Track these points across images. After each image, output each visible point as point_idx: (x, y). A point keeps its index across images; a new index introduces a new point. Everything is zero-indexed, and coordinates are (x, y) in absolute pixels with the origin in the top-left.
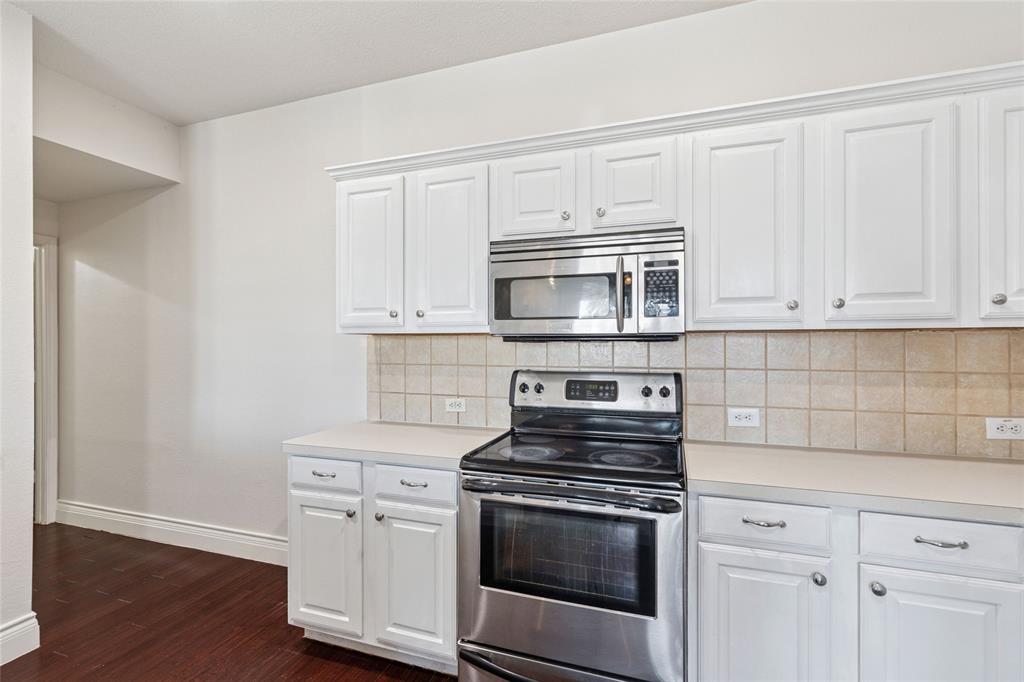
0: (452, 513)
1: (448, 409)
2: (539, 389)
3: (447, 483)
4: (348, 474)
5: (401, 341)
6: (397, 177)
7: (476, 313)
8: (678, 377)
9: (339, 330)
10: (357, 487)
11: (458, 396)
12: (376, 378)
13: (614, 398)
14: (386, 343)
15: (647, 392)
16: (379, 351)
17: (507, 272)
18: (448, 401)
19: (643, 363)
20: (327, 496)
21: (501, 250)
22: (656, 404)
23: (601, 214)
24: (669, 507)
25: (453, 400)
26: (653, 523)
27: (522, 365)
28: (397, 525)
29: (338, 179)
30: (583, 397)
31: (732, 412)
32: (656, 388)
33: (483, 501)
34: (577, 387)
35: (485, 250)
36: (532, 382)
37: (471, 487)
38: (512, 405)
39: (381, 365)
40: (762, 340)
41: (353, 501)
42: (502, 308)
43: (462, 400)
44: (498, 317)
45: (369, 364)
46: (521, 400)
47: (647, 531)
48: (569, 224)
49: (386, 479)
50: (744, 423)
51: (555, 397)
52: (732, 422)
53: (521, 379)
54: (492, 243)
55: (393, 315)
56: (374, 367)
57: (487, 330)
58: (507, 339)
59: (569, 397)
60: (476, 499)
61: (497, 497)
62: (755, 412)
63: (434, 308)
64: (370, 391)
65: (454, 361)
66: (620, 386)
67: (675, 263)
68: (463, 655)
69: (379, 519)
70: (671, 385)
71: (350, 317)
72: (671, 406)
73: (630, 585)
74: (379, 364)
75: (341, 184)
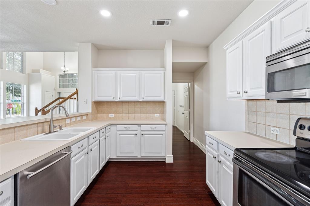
1: (272, 132)
6: (241, 41)
9: (227, 99)
11: (277, 127)
12: (247, 116)
16: (248, 106)
18: (272, 129)
21: (270, 60)
25: (274, 128)
29: (227, 49)
42: (271, 88)
44: (269, 91)
45: (246, 111)
53: (301, 122)
54: (267, 58)
56: (247, 112)
58: (279, 101)
64: (246, 121)
69: (219, 162)
71: (229, 94)
74: (249, 111)
75: (228, 51)
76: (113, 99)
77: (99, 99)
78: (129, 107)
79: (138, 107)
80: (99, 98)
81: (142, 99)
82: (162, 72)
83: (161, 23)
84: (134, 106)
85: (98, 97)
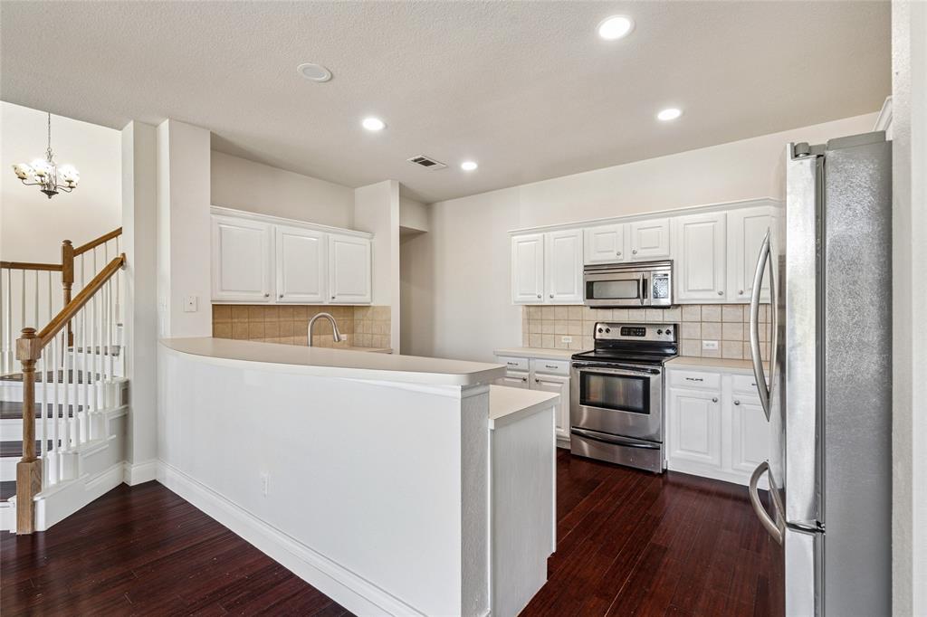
0: (568, 378)
1: (563, 341)
2: (608, 331)
3: (565, 366)
4: (523, 364)
5: (540, 308)
6: (541, 235)
7: (578, 296)
8: (676, 326)
9: (513, 303)
10: (527, 368)
11: (569, 335)
12: (527, 327)
13: (644, 335)
14: (531, 309)
15: (660, 332)
16: (529, 314)
17: (592, 278)
18: (563, 337)
19: (661, 319)
20: (514, 373)
21: (588, 268)
22: (664, 338)
23: (634, 253)
24: (655, 372)
25: (566, 337)
26: (649, 378)
27: (600, 320)
28: (544, 384)
29: (513, 235)
30: (629, 335)
31: (705, 342)
32: (664, 330)
33: (581, 372)
34: (627, 329)
35: (582, 269)
36: (604, 328)
37: (576, 366)
38: (594, 337)
39: (529, 320)
40: (720, 308)
41: (525, 375)
42: (590, 295)
43: (570, 337)
44: (587, 298)
45: (524, 320)
46: (598, 336)
47: (646, 381)
48: (620, 257)
49: (540, 365)
50: (711, 347)
51: (615, 334)
52: (705, 347)
53: (599, 327)
54: (585, 266)
55: (539, 297)
56: (526, 321)
57: (583, 303)
58: (592, 308)
59: (622, 334)
60: (578, 371)
61: (587, 369)
62: (716, 343)
63: (558, 294)
64: (524, 333)
65: (566, 318)
66: (647, 330)
67: (667, 275)
68: (573, 433)
69: (537, 381)
70: (671, 329)
71: (519, 297)
72: (671, 338)
73: (640, 405)
75: (515, 238)
76: (263, 299)
77: (226, 298)
78: (282, 319)
79: (302, 319)
80: (224, 293)
81: (331, 300)
82: (368, 242)
83: (427, 163)
84: (293, 317)
85: (223, 290)
